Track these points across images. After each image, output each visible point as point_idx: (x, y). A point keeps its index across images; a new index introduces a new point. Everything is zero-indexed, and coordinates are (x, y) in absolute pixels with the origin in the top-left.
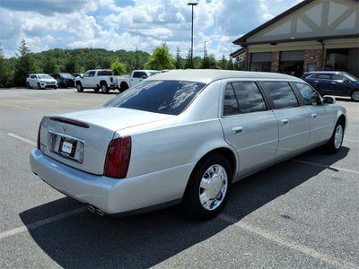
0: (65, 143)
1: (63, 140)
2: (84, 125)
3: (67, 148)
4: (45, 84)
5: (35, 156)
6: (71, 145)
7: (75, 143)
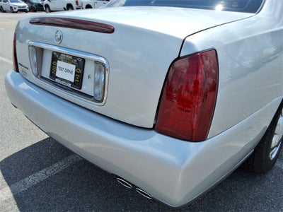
0: (60, 64)
1: (56, 57)
2: (107, 29)
3: (66, 72)
4: (17, 9)
5: (11, 82)
6: (73, 68)
7: (80, 64)
